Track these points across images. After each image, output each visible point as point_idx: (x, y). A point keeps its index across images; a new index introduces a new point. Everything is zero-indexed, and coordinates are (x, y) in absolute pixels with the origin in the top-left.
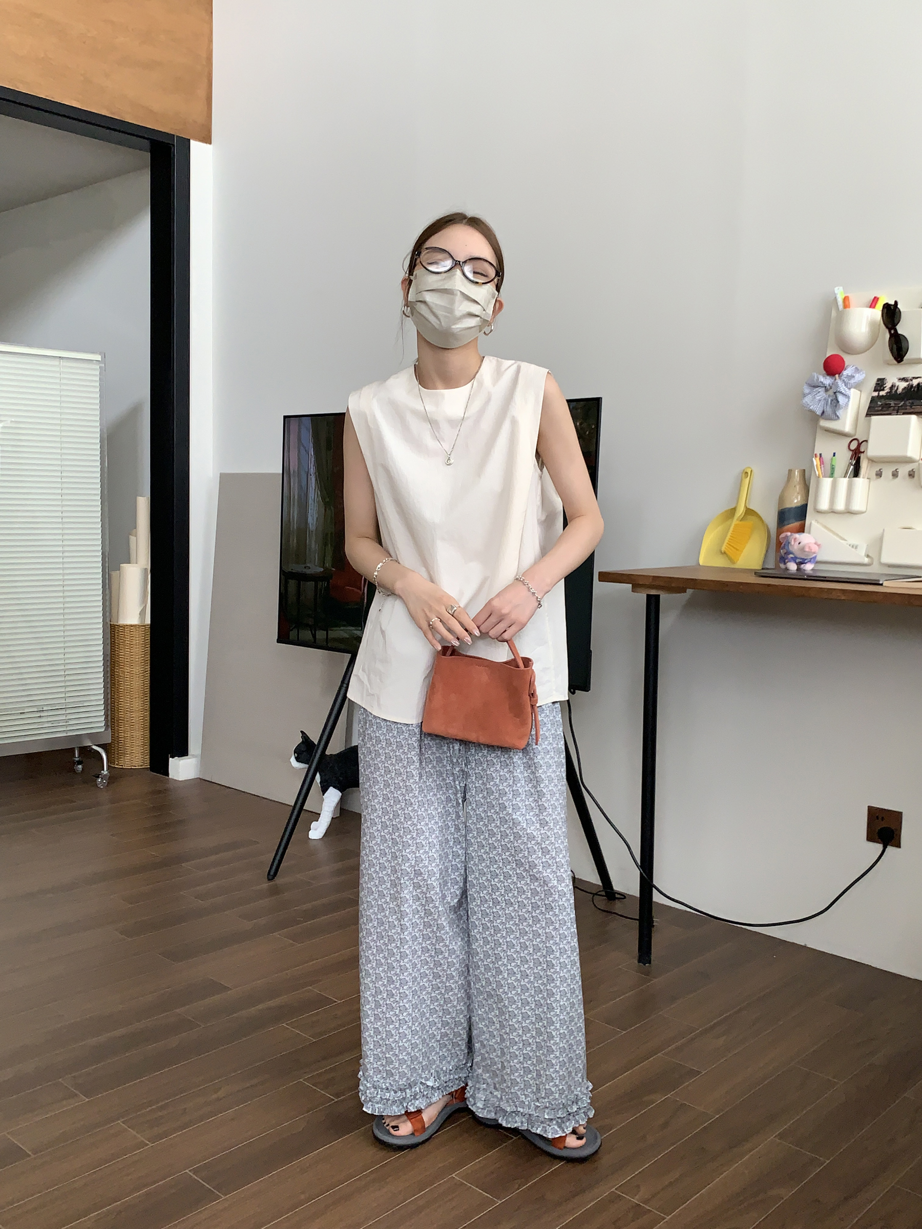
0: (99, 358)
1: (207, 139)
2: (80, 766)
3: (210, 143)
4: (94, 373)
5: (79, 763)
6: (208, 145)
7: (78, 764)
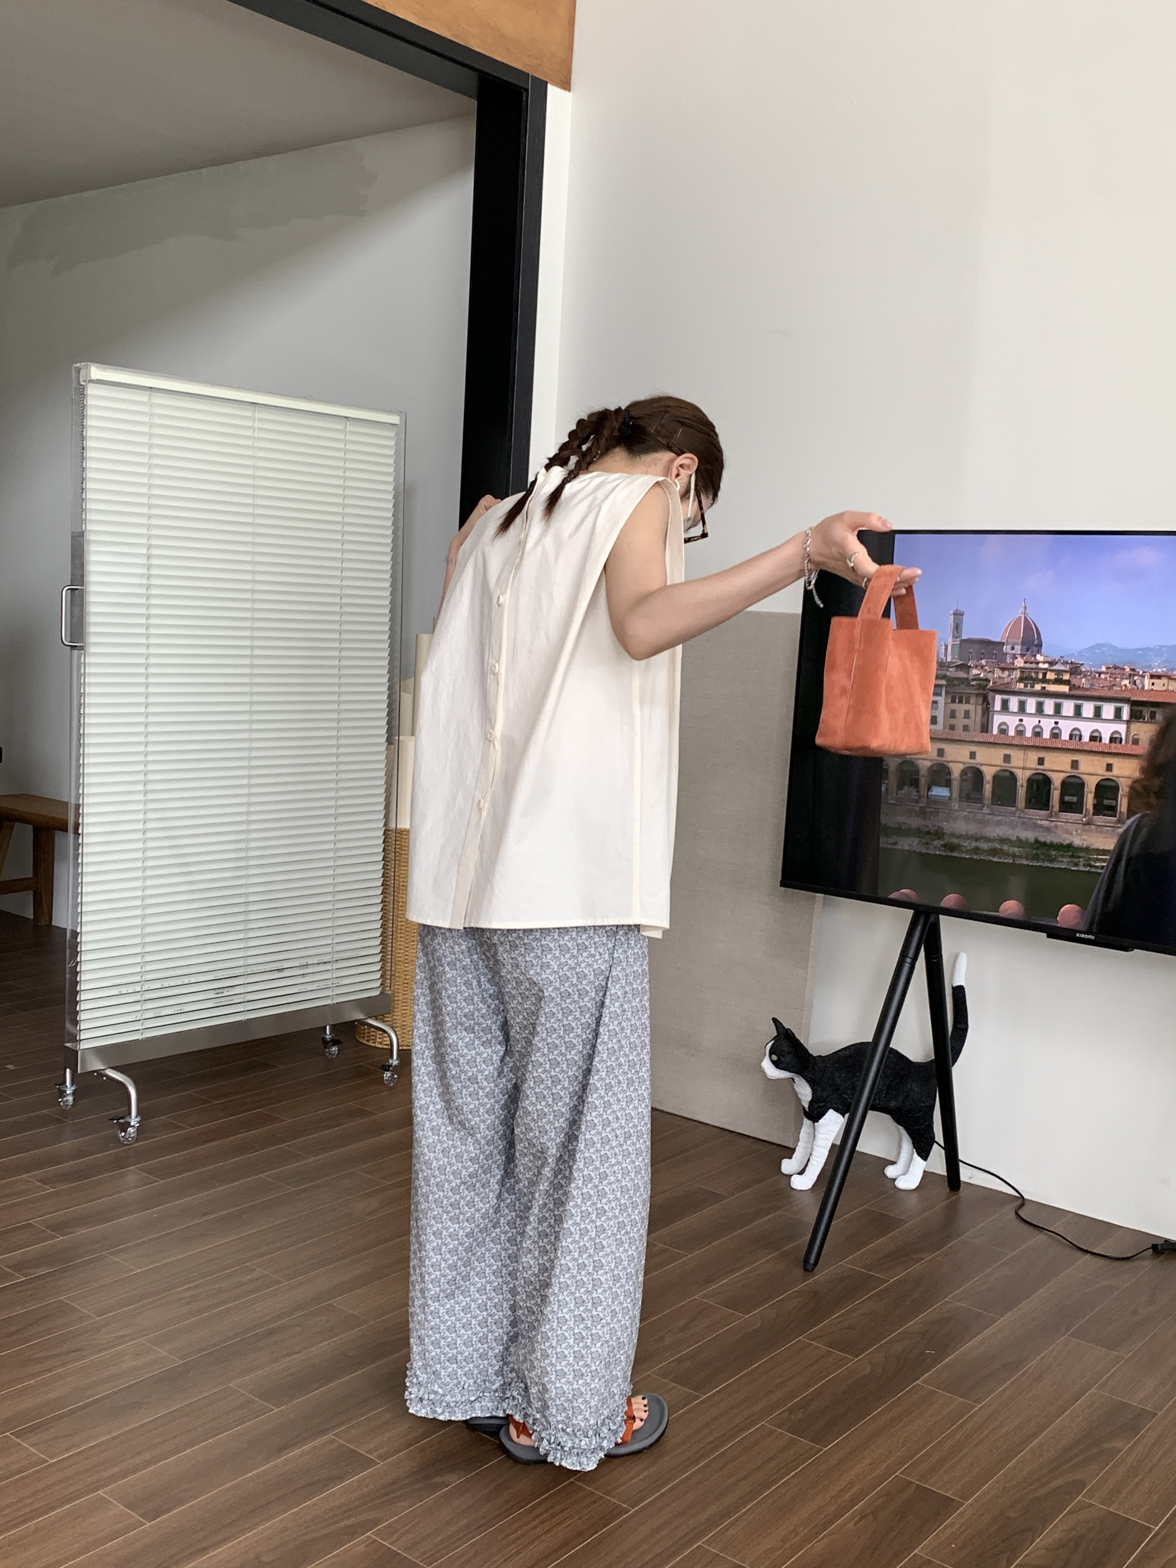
0: (395, 419)
1: (566, 85)
2: (334, 1049)
3: (569, 90)
4: (386, 444)
5: (335, 1042)
6: (567, 92)
7: (334, 1045)
